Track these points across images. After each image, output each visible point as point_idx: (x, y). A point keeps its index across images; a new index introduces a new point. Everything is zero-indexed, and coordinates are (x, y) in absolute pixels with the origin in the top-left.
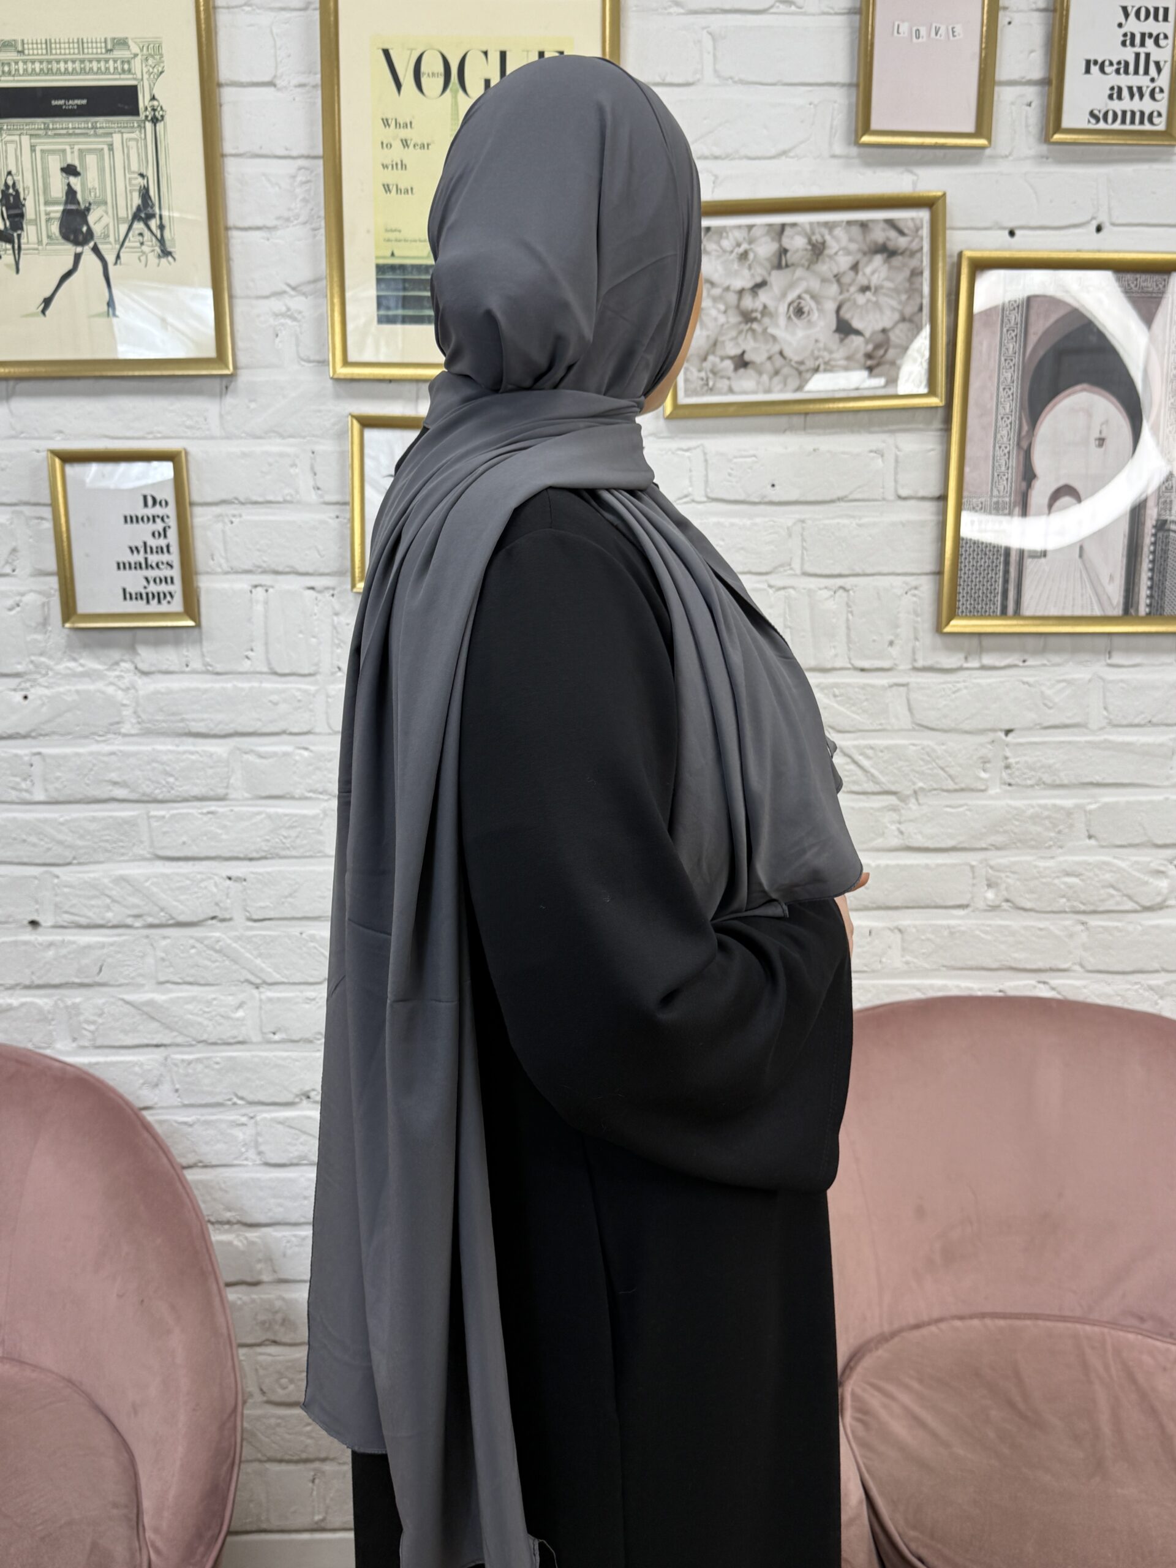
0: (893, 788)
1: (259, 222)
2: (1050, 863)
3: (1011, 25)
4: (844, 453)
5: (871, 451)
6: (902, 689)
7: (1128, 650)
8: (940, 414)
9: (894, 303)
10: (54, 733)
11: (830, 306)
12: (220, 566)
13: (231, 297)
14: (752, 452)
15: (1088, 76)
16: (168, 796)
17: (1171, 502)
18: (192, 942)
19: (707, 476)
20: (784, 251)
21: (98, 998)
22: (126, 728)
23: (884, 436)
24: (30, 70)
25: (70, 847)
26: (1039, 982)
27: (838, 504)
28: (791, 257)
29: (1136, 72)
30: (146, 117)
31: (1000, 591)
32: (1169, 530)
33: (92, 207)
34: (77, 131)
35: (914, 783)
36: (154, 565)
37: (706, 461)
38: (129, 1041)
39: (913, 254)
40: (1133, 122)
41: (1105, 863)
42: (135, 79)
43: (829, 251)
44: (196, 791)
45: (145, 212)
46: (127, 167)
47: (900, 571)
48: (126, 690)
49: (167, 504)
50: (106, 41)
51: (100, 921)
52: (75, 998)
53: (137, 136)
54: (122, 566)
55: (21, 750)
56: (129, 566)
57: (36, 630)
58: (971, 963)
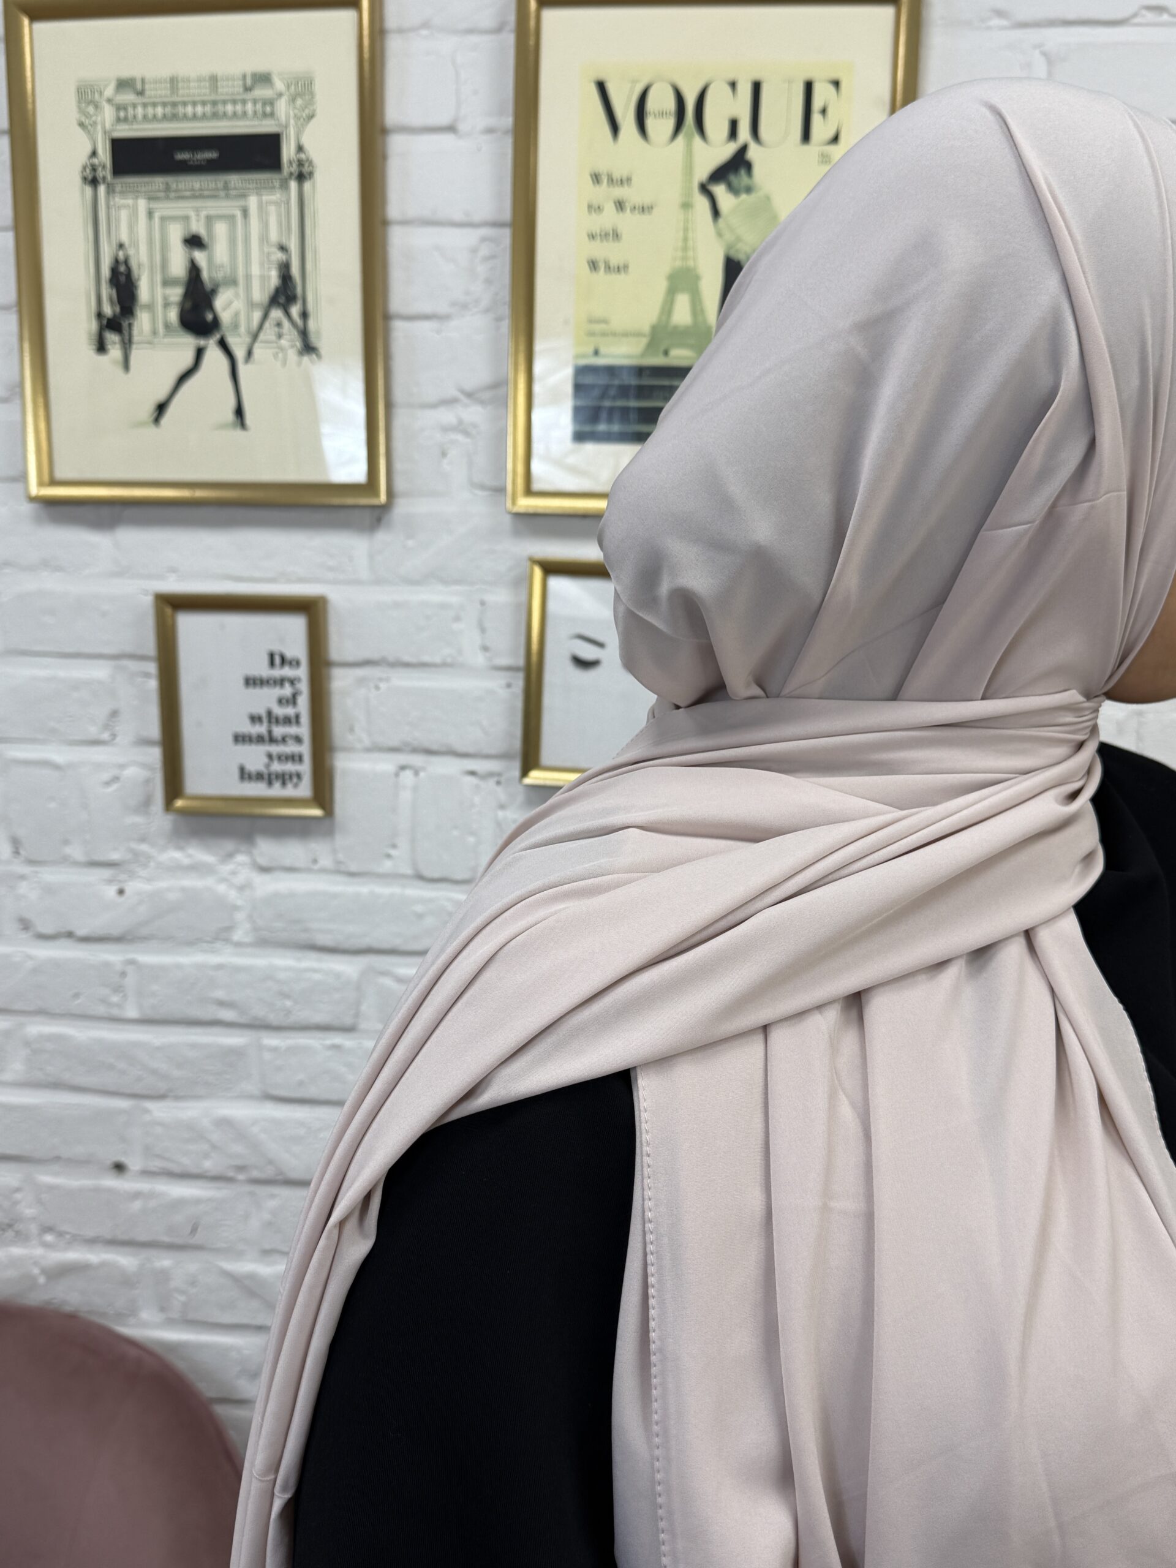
1: (426, 308)
10: (152, 937)
12: (361, 741)
13: (389, 406)
16: (284, 1022)
21: (191, 1263)
24: (150, 116)
25: (165, 1077)
30: (291, 174)
33: (221, 290)
34: (206, 193)
36: (280, 738)
38: (225, 1319)
42: (276, 125)
44: (319, 1018)
45: (285, 293)
46: (264, 238)
48: (241, 888)
49: (298, 663)
50: (244, 77)
51: (194, 1170)
52: (165, 1261)
53: (277, 196)
54: (240, 739)
55: (112, 956)
56: (249, 739)
57: (136, 811)
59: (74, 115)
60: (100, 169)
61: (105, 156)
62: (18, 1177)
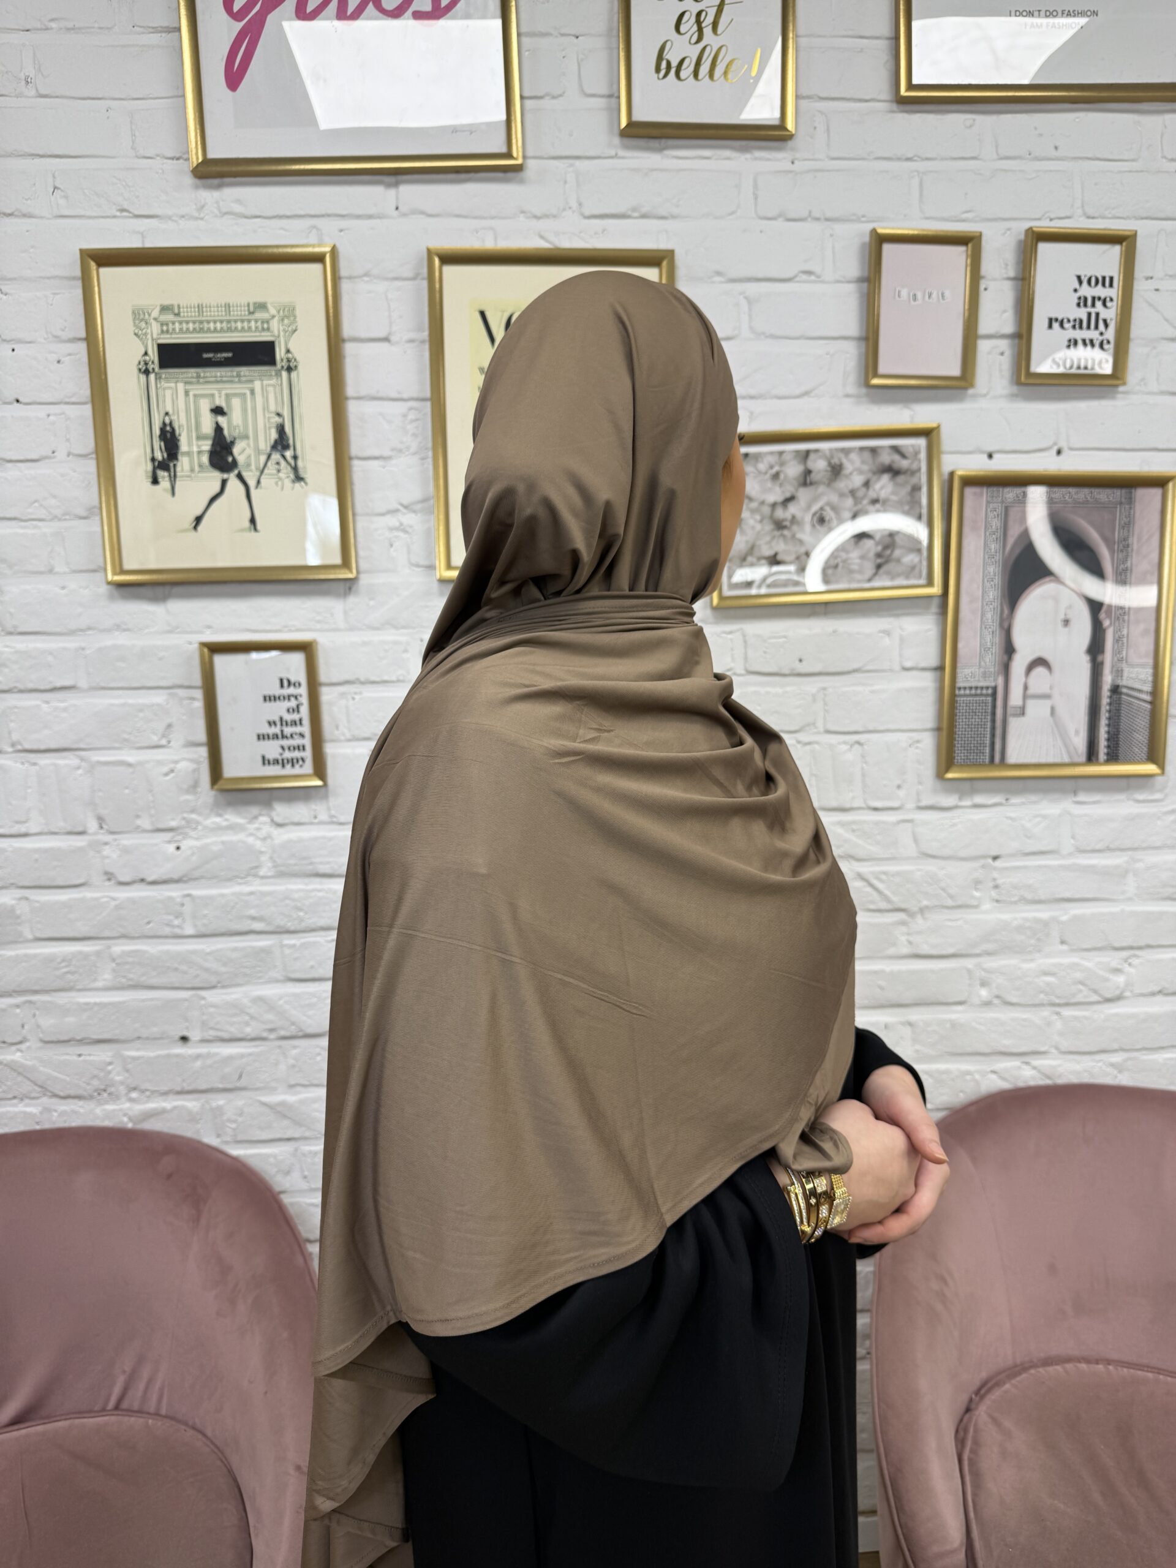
0: (903, 906)
1: (376, 452)
2: (1032, 965)
3: (988, 291)
4: (858, 633)
5: (880, 631)
6: (910, 825)
7: (1089, 790)
8: (937, 602)
10: (202, 877)
11: (847, 514)
12: (344, 734)
13: (354, 515)
14: (783, 634)
15: (1050, 331)
16: (298, 928)
17: (1122, 670)
18: (318, 1050)
19: (746, 654)
20: (808, 472)
21: (239, 1101)
22: (263, 872)
23: (891, 620)
24: (184, 329)
25: (215, 973)
26: (1023, 1063)
27: (855, 675)
28: (814, 477)
29: (1089, 327)
30: (283, 367)
31: (988, 745)
32: (1121, 693)
33: (237, 441)
34: (224, 379)
35: (920, 902)
36: (289, 735)
37: (746, 641)
38: (265, 1136)
39: (913, 473)
40: (1086, 367)
41: (1077, 964)
42: (271, 336)
43: (845, 472)
45: (282, 443)
46: (266, 408)
47: (905, 727)
48: (264, 839)
49: (300, 685)
50: (248, 305)
51: (240, 1036)
52: (220, 1101)
53: (273, 381)
54: (261, 737)
55: (174, 892)
56: (266, 737)
57: (188, 792)
58: (969, 1050)
59: (132, 329)
60: (150, 363)
61: (154, 355)
62: (110, 1054)
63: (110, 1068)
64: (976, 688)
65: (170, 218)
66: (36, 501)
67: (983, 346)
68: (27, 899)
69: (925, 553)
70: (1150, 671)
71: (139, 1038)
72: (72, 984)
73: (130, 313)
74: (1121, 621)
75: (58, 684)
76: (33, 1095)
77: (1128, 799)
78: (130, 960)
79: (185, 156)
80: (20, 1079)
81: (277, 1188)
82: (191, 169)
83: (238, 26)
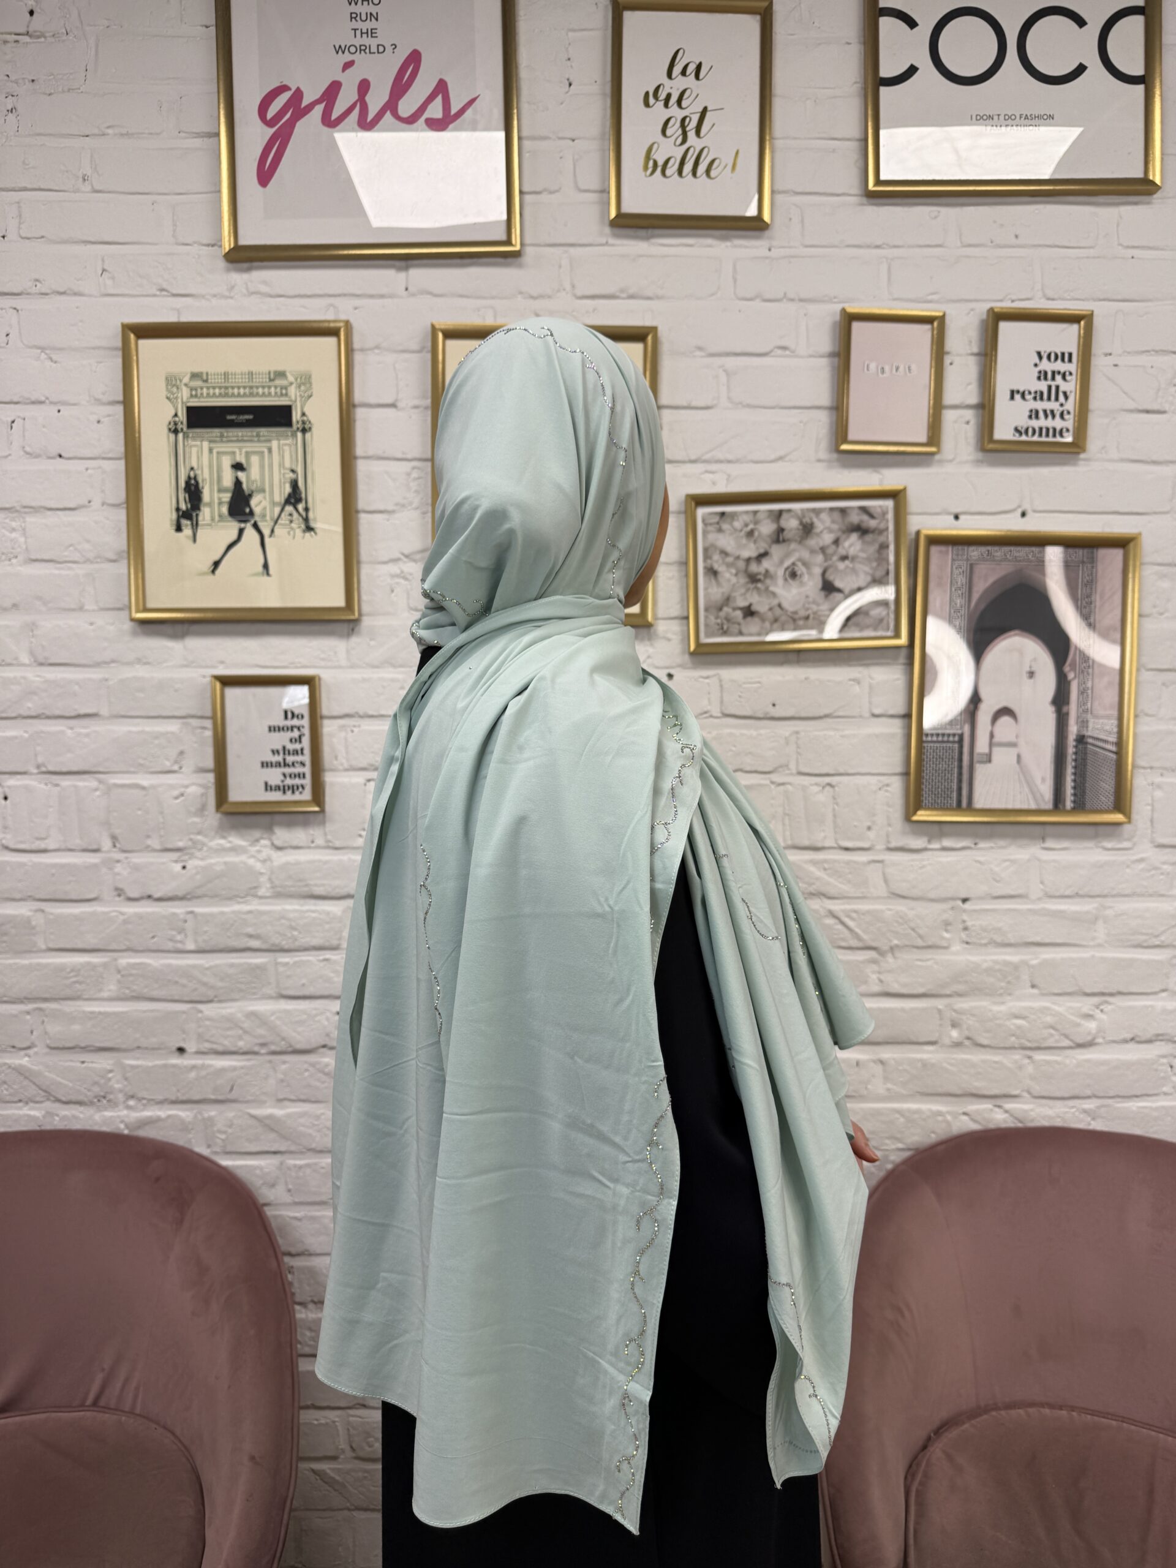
0: (874, 944)
1: (381, 507)
2: (1002, 1008)
3: (952, 366)
4: (829, 681)
5: (850, 680)
6: (877, 864)
7: (1057, 836)
8: (904, 653)
9: (867, 569)
10: (205, 896)
11: (817, 571)
12: (342, 765)
13: (359, 562)
14: (757, 680)
15: (1012, 402)
16: (292, 946)
17: (1087, 721)
18: (306, 1066)
19: (722, 697)
20: (781, 530)
21: (230, 1113)
22: (262, 892)
23: (860, 669)
24: (212, 394)
25: (212, 987)
26: (995, 1106)
27: (825, 720)
28: (787, 535)
29: (1049, 399)
30: (298, 429)
31: (955, 789)
32: (1087, 743)
33: (254, 494)
34: (245, 438)
35: (890, 941)
36: (290, 764)
37: (721, 686)
38: (252, 1147)
39: (881, 531)
40: (1047, 435)
41: (1048, 1009)
42: (289, 401)
43: (817, 530)
44: (315, 942)
45: (295, 497)
46: (281, 465)
47: (874, 772)
48: (264, 861)
49: (303, 717)
50: (269, 373)
51: (233, 1049)
52: (212, 1112)
53: (290, 441)
54: (265, 765)
55: (178, 909)
56: (269, 765)
57: (195, 814)
58: (940, 1090)
59: (164, 393)
60: (179, 424)
61: (183, 416)
62: (111, 1062)
63: (110, 1075)
64: (943, 735)
65: (203, 297)
66: (71, 545)
67: (949, 416)
68: (43, 911)
69: (892, 607)
70: (1115, 722)
71: (139, 1048)
72: (79, 993)
73: (164, 379)
74: (1085, 673)
75: (83, 711)
76: (38, 1099)
77: (1097, 847)
78: (134, 972)
79: (219, 244)
80: (26, 1082)
81: (261, 1201)
82: (223, 254)
83: (272, 130)
